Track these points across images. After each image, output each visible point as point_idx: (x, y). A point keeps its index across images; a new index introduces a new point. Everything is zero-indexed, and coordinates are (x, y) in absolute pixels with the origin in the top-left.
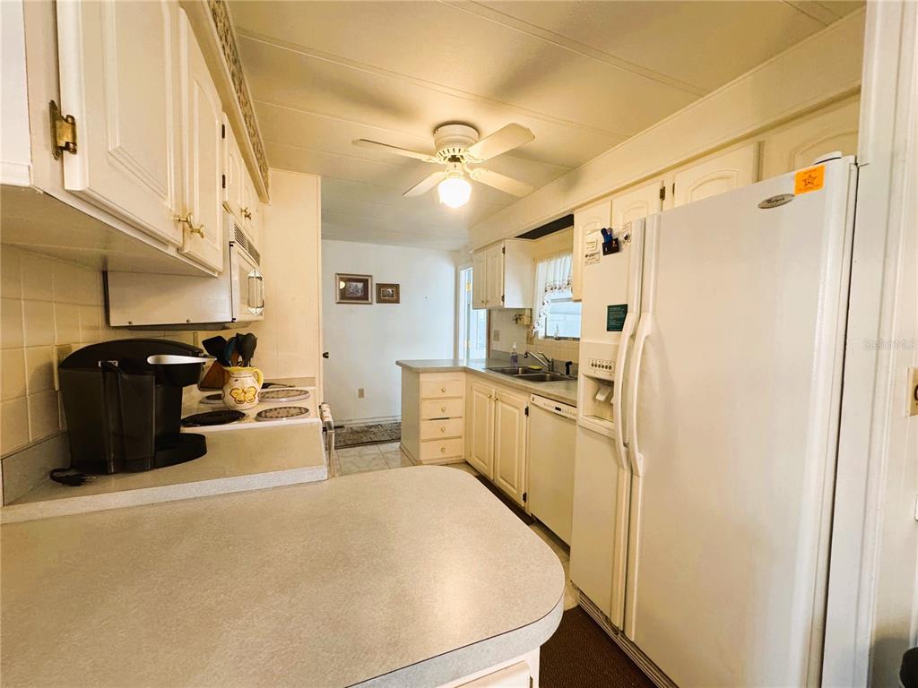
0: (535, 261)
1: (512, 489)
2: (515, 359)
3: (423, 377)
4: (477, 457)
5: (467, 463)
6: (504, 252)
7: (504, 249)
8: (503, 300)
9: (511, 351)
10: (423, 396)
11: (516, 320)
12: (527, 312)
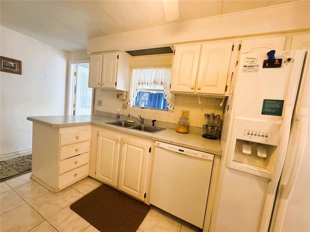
0: (131, 68)
1: (136, 192)
2: (118, 116)
3: (62, 131)
4: (101, 174)
5: (89, 177)
6: (118, 58)
7: (118, 56)
8: (116, 85)
9: (116, 113)
10: (61, 144)
11: (118, 96)
12: (125, 93)
